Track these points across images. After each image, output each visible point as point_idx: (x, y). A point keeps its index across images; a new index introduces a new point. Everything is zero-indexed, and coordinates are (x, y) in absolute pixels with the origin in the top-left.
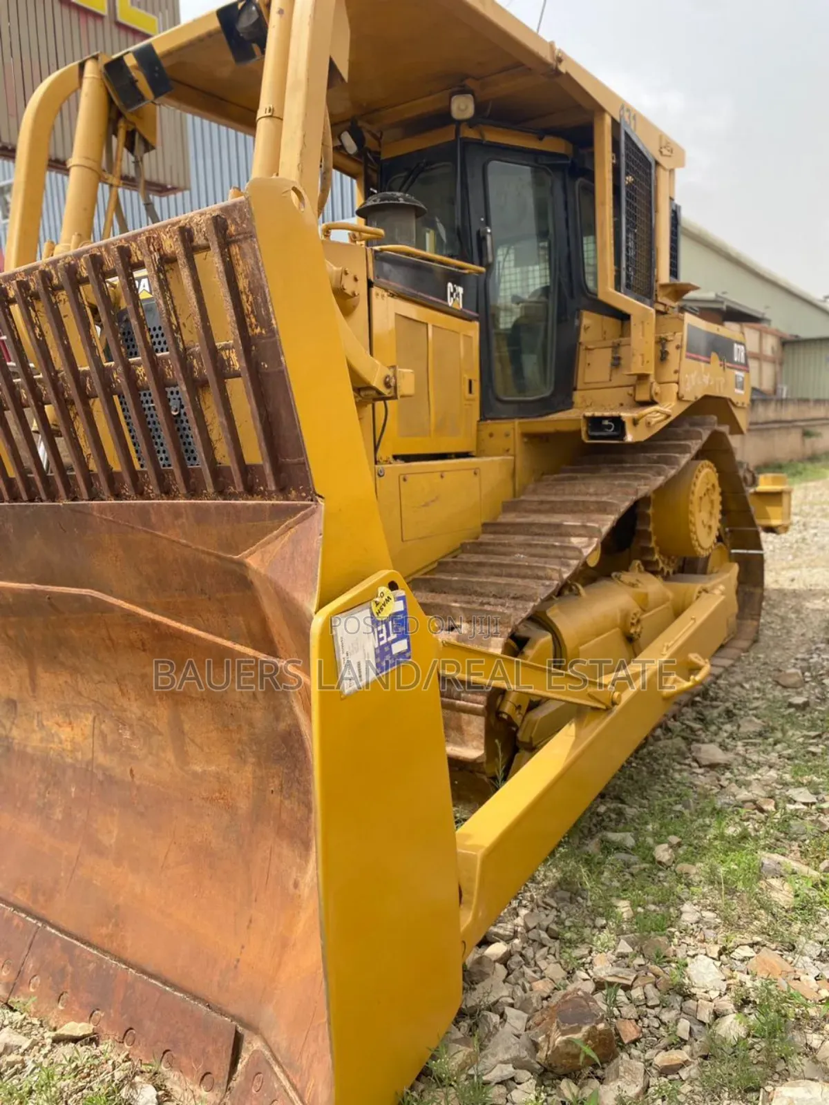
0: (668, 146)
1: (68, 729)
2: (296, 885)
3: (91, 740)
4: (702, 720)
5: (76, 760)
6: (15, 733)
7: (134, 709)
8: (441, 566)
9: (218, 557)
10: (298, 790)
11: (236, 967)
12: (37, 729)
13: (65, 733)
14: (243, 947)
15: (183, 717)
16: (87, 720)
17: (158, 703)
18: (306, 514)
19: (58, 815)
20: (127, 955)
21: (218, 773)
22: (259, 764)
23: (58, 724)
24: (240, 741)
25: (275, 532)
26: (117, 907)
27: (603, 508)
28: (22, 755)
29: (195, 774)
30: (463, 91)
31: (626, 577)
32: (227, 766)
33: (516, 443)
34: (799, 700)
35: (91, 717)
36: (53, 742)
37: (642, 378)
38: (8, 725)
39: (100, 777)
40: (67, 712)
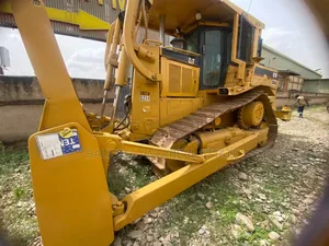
0: (259, 24)
30: (198, 12)
33: (205, 95)
37: (240, 80)
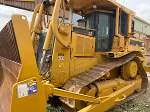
0: (132, 12)
4: (128, 106)
8: (80, 74)
27: (109, 68)
30: (95, 4)
31: (116, 79)
33: (99, 56)
34: (147, 106)
37: (121, 47)
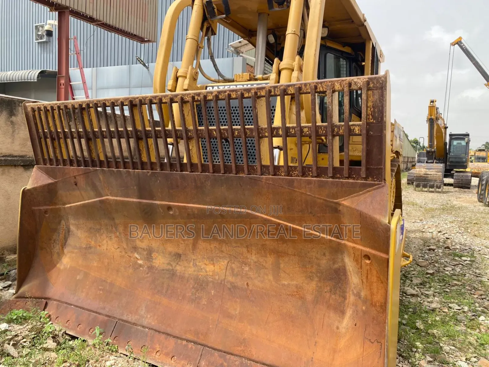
1: (212, 266)
2: (338, 328)
3: (224, 271)
5: (215, 279)
6: (178, 268)
7: (253, 258)
9: (325, 200)
10: (340, 291)
11: (312, 360)
12: (192, 266)
13: (210, 268)
14: (314, 353)
15: (281, 261)
16: (223, 263)
17: (268, 256)
18: (379, 187)
19: (204, 302)
20: (255, 357)
21: (296, 284)
22: (320, 281)
23: (205, 264)
24: (311, 272)
25: (361, 193)
26: (244, 339)
28: (182, 278)
29: (284, 285)
32: (302, 282)
34: (430, 272)
35: (226, 262)
36: (202, 272)
38: (174, 265)
39: (229, 286)
40: (212, 260)
